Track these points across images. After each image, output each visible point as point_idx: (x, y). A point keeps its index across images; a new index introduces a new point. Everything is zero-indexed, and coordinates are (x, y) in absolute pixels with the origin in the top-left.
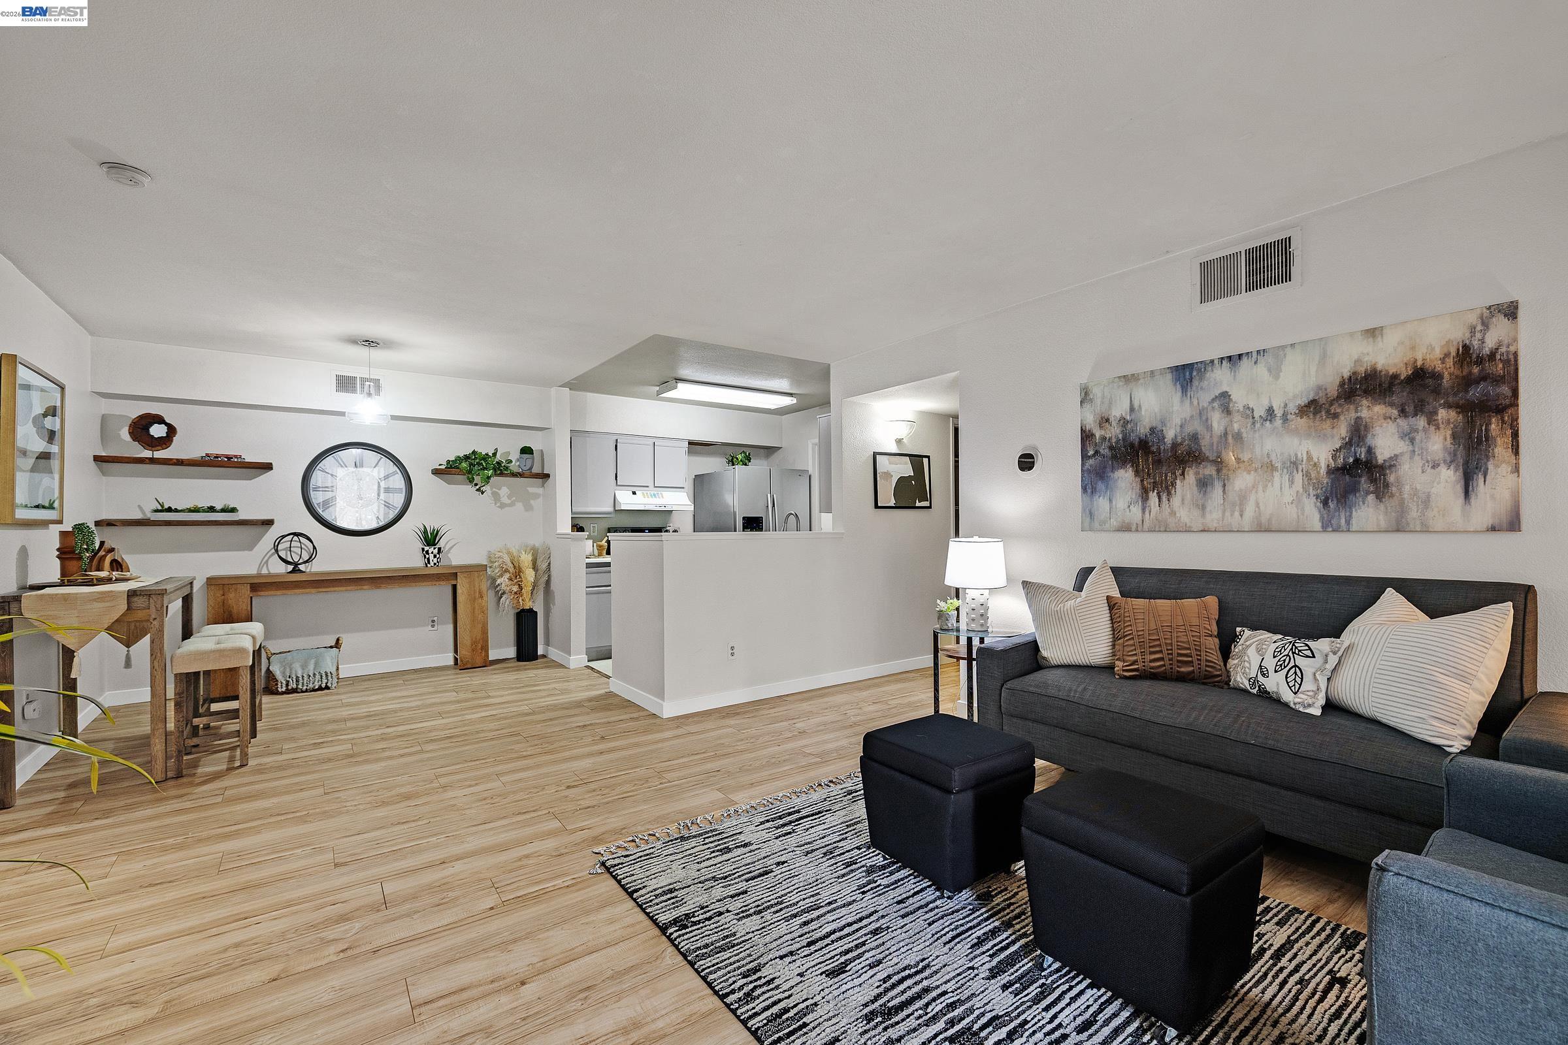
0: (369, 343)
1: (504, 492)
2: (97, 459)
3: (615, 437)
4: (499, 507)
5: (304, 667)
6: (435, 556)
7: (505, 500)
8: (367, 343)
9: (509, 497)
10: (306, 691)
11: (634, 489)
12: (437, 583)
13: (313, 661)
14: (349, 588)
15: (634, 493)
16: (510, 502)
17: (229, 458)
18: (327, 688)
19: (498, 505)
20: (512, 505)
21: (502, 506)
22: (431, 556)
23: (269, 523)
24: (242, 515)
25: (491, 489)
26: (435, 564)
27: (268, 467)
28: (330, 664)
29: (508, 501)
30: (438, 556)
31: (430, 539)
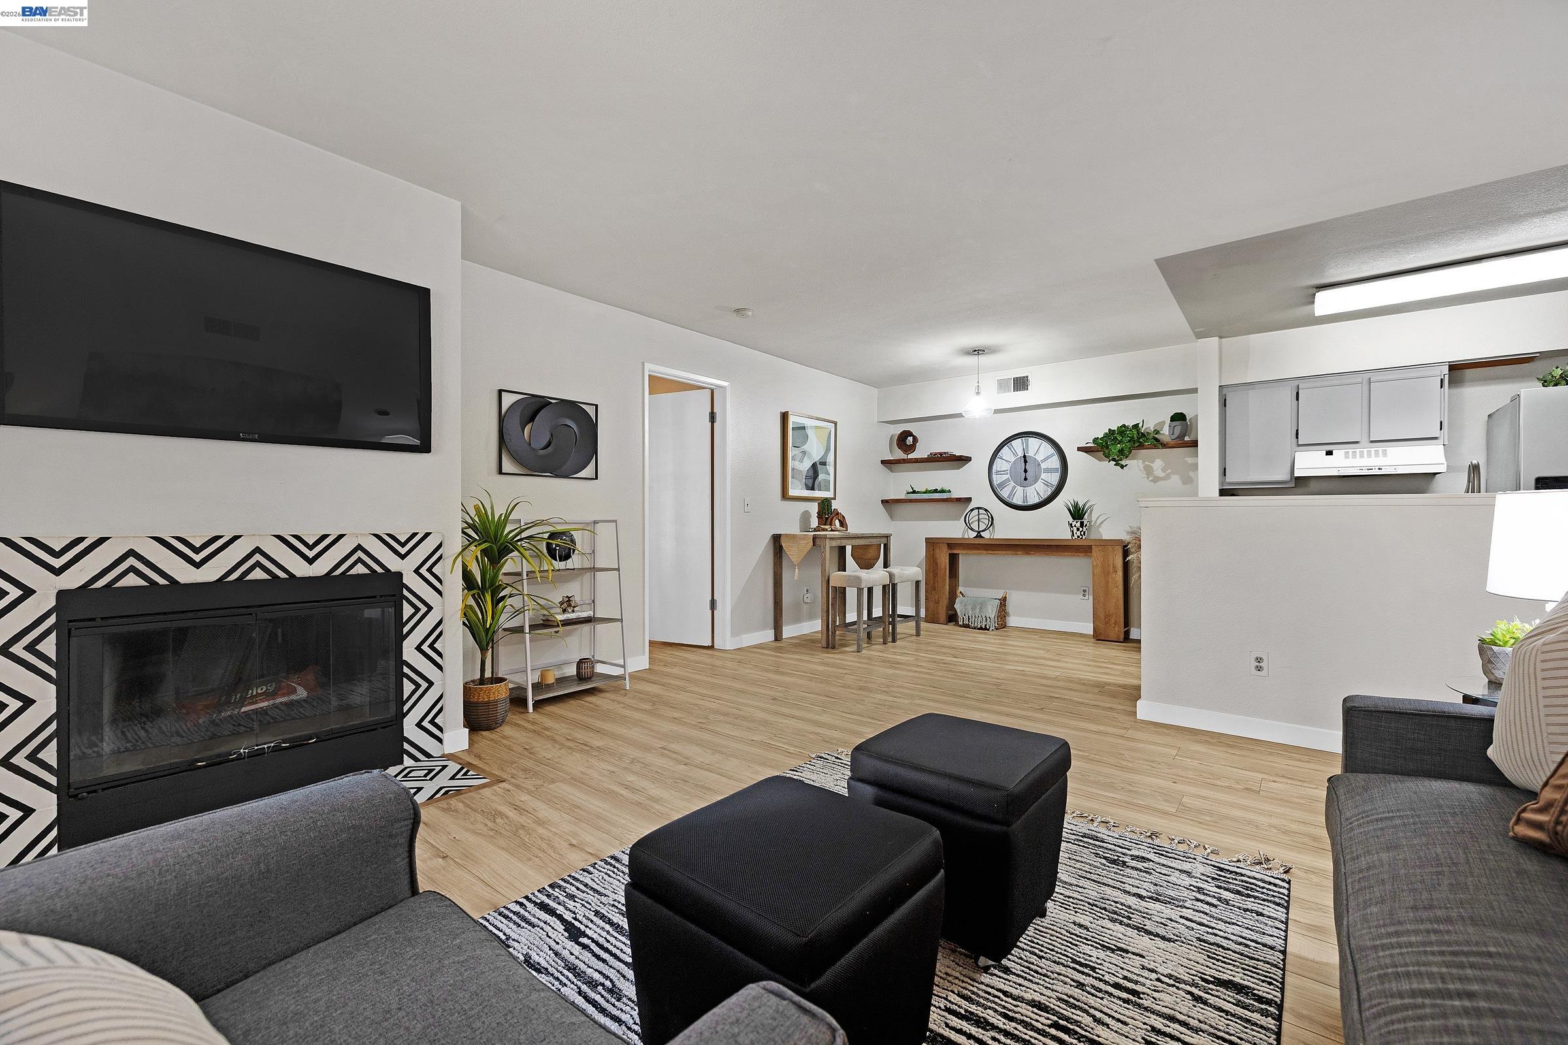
0: (977, 352)
1: (1158, 465)
2: (883, 462)
3: (1296, 383)
4: (1151, 481)
5: (973, 609)
6: (1078, 529)
7: (1159, 473)
8: (976, 353)
9: (1163, 470)
10: (975, 628)
11: (1329, 448)
12: (1076, 554)
13: (979, 607)
14: (1008, 552)
15: (1329, 453)
16: (1164, 475)
17: (941, 454)
18: (986, 629)
19: (1151, 478)
20: (1167, 478)
21: (1156, 480)
22: (1075, 529)
23: (969, 500)
24: (955, 495)
25: (1144, 462)
26: (1078, 537)
27: (968, 459)
28: (990, 611)
29: (1162, 475)
30: (1081, 529)
31: (1077, 513)
